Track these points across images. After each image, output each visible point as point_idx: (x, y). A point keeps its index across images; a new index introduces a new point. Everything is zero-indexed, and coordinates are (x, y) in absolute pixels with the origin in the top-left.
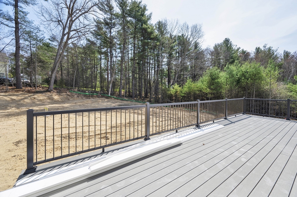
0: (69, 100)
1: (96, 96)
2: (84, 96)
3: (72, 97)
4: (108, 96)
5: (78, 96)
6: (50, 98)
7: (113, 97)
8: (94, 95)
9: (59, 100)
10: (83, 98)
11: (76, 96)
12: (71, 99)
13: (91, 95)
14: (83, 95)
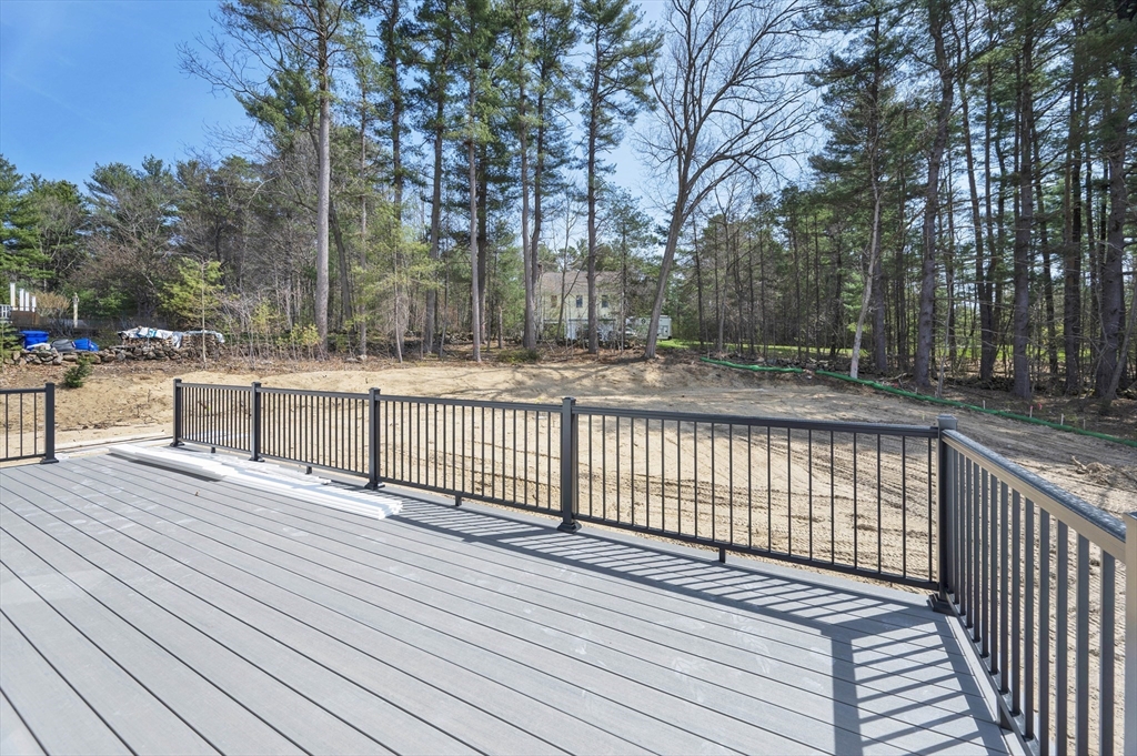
0: (686, 385)
1: (788, 376)
2: (742, 375)
3: (700, 377)
4: (847, 377)
5: (719, 376)
6: (637, 379)
7: (871, 386)
8: (781, 372)
9: (657, 385)
10: (736, 384)
11: (712, 374)
12: (692, 385)
13: (770, 371)
14: (737, 372)
